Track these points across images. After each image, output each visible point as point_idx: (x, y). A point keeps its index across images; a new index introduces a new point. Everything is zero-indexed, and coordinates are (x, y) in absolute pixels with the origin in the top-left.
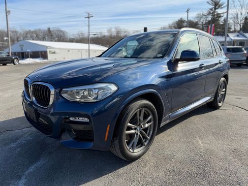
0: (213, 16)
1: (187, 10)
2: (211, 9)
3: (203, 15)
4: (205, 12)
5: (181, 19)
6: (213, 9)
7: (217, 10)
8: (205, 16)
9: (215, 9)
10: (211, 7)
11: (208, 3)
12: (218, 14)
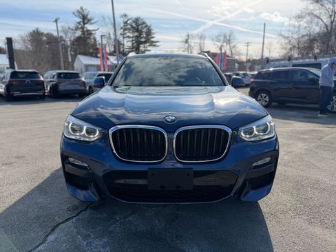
0: (83, 31)
1: (54, 20)
2: (79, 23)
3: (69, 28)
4: (72, 26)
5: (37, 30)
6: (82, 23)
7: (86, 26)
8: (72, 30)
9: (84, 24)
10: (79, 20)
11: (74, 13)
12: (88, 31)
